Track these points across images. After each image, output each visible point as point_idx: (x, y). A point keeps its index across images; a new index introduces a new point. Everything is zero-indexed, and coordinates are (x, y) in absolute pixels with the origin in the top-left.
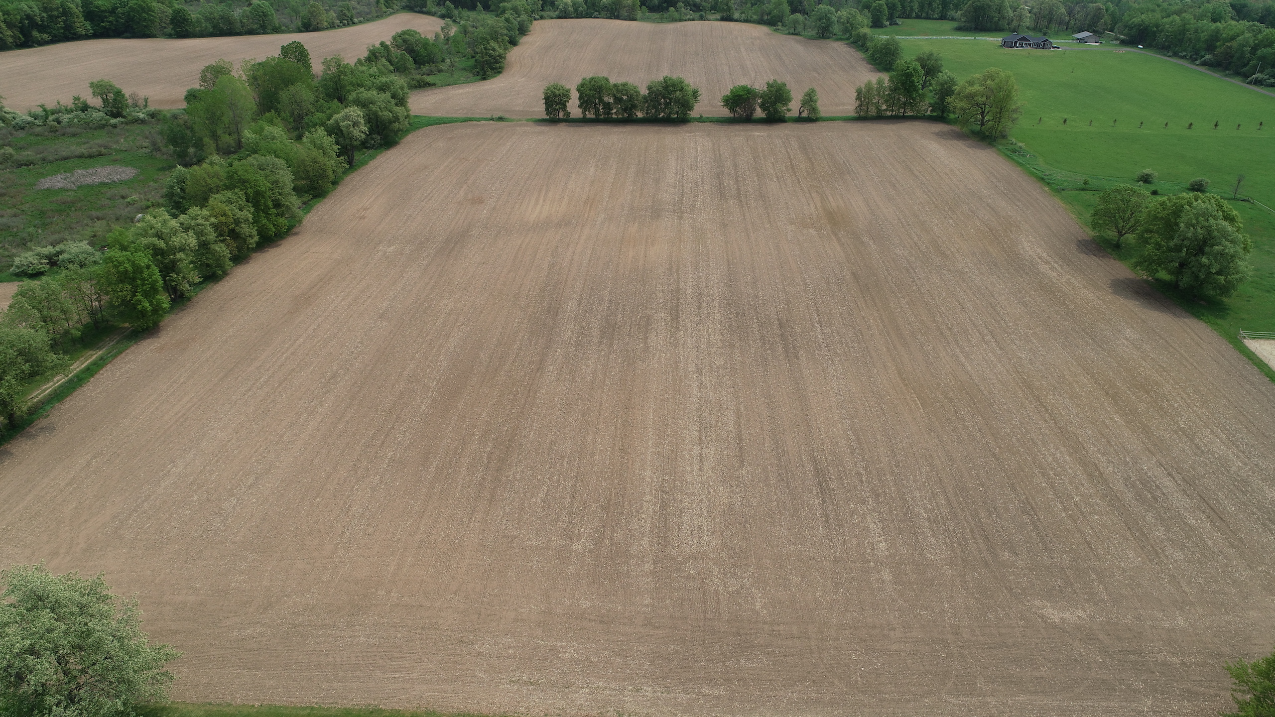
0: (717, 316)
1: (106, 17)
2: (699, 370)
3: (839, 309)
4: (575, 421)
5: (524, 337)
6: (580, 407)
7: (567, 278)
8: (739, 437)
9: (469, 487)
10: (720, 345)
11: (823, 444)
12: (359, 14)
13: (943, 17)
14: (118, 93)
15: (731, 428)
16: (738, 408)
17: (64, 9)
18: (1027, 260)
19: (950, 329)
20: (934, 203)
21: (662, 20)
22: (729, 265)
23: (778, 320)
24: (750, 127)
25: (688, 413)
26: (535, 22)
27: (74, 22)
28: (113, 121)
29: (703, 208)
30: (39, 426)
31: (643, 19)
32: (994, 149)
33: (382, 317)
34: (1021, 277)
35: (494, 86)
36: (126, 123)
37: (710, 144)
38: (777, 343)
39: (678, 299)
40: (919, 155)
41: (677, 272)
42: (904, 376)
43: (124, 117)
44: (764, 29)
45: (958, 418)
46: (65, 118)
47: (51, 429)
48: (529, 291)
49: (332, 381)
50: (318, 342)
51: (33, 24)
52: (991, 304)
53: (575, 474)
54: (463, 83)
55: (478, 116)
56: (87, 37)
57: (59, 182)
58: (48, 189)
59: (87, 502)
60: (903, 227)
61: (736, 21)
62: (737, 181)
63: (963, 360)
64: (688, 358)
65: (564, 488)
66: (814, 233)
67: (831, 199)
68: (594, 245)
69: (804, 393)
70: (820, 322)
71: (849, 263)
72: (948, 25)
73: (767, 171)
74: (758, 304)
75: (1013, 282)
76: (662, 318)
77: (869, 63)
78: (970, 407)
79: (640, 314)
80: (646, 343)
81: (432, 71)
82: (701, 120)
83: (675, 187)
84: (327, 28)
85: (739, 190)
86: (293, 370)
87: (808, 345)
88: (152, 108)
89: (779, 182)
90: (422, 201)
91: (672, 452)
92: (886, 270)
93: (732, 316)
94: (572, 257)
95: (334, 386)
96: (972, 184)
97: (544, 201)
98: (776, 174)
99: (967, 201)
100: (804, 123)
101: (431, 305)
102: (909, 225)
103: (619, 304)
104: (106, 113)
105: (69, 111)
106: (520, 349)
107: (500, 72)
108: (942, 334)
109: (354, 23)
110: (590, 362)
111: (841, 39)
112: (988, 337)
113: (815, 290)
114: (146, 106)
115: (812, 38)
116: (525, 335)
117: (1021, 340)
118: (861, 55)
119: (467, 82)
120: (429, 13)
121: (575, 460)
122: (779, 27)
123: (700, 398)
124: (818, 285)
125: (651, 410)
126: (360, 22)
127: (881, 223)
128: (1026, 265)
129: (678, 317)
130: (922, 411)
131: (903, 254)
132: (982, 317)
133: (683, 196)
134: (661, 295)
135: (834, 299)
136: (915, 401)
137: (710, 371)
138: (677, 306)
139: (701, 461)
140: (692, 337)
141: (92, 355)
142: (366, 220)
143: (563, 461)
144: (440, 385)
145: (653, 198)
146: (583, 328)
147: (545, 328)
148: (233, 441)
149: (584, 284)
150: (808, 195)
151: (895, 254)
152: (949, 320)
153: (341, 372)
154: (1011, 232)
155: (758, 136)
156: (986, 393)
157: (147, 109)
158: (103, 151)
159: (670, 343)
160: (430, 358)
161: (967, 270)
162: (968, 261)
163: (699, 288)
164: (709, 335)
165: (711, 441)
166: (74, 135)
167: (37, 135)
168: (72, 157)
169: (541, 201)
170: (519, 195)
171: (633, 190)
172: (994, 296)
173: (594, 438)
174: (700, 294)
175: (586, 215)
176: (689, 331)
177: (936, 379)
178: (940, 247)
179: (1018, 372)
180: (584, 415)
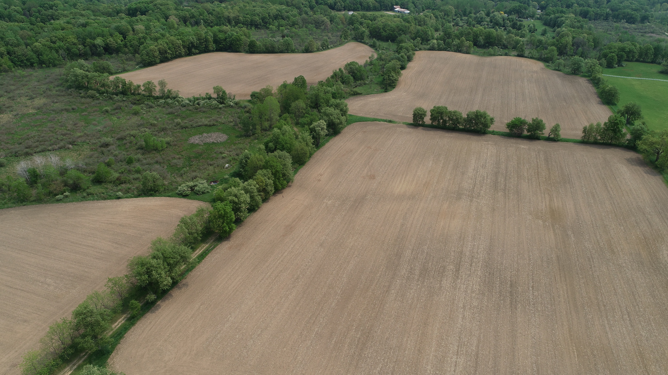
0: (479, 273)
1: (222, 42)
2: (464, 307)
3: (545, 280)
4: (400, 327)
5: (383, 269)
6: (403, 319)
7: (408, 235)
8: (477, 354)
9: (348, 356)
10: (477, 292)
11: (519, 369)
12: (332, 43)
13: (653, 62)
14: (224, 92)
15: (474, 349)
16: (480, 336)
17: (206, 39)
18: (663, 264)
19: (604, 306)
20: (615, 212)
21: (484, 55)
22: (491, 240)
23: (511, 281)
24: (519, 141)
25: (454, 334)
26: (416, 52)
27: (209, 45)
28: (221, 106)
29: (484, 195)
30: (183, 283)
31: (474, 53)
32: (661, 176)
33: (321, 245)
34: (657, 276)
35: (390, 97)
36: (225, 107)
37: (495, 151)
38: (507, 297)
39: (461, 258)
40: (613, 175)
41: (464, 240)
42: (572, 333)
43: (225, 104)
44: (541, 65)
45: (596, 369)
46: (202, 102)
47: (186, 285)
48: (389, 240)
49: (296, 281)
50: (293, 256)
51: (193, 46)
52: (633, 293)
53: (395, 360)
54: (375, 93)
55: (379, 118)
56: (213, 51)
57: (197, 140)
58: (192, 144)
59: (198, 329)
60: (593, 228)
61: (526, 57)
62: (506, 179)
63: (608, 329)
64: (460, 298)
65: (389, 367)
66: (541, 223)
67: (555, 201)
68: (425, 215)
69: (515, 333)
70: (533, 287)
71: (556, 249)
72: (655, 68)
73: (523, 175)
74: (502, 269)
75: (650, 279)
76: (451, 269)
77: (599, 97)
78: (604, 363)
79: (441, 264)
80: (440, 284)
81: (361, 84)
82: (493, 133)
83: (472, 179)
84: (316, 51)
85: (505, 185)
86: (281, 271)
87: (523, 301)
88: (237, 99)
89: (528, 183)
90: (347, 174)
91: (443, 357)
92: (577, 257)
93: (487, 274)
94: (413, 221)
95: (297, 284)
96: (641, 202)
97: (404, 181)
98: (528, 177)
99: (635, 214)
100: (550, 142)
101: (344, 241)
102: (597, 226)
103: (431, 256)
104: (218, 102)
105: (204, 99)
106: (380, 277)
107: (394, 88)
108: (599, 308)
109: (328, 48)
110: (412, 291)
111: (585, 76)
112: (626, 317)
113: (534, 264)
114: (234, 99)
115: (568, 74)
116: (384, 268)
117: (645, 322)
118: (594, 90)
119: (378, 92)
120: (364, 43)
121: (396, 351)
122: (550, 65)
123: (462, 325)
124: (536, 261)
125: (436, 328)
126: (331, 47)
127: (580, 222)
128: (661, 267)
129: (459, 270)
130: (576, 359)
131: (589, 246)
132: (626, 301)
133: (475, 185)
134: (453, 254)
135: (543, 273)
136: (574, 352)
137: (470, 309)
138: (460, 262)
139: (456, 366)
140: (464, 284)
141: (204, 247)
142: (321, 182)
143: (391, 351)
144: (342, 292)
145: (459, 185)
146: (411, 268)
147: (393, 265)
148: (254, 308)
149: (416, 240)
150: (543, 195)
151: (585, 246)
152: (605, 300)
153: (301, 276)
154: (658, 241)
155: (523, 148)
156: (615, 355)
157: (235, 100)
158: (215, 123)
159: (453, 286)
160: (339, 275)
161: (624, 265)
162: (627, 258)
163: (473, 252)
164: (473, 285)
165: (463, 354)
166: (204, 112)
167: (190, 110)
168: (202, 125)
169: (403, 181)
170: (393, 176)
171: (450, 179)
172: (636, 287)
173: (407, 340)
174: (473, 257)
175: (423, 193)
176: (463, 281)
177: (589, 339)
178: (612, 245)
179: (638, 345)
180: (404, 325)
